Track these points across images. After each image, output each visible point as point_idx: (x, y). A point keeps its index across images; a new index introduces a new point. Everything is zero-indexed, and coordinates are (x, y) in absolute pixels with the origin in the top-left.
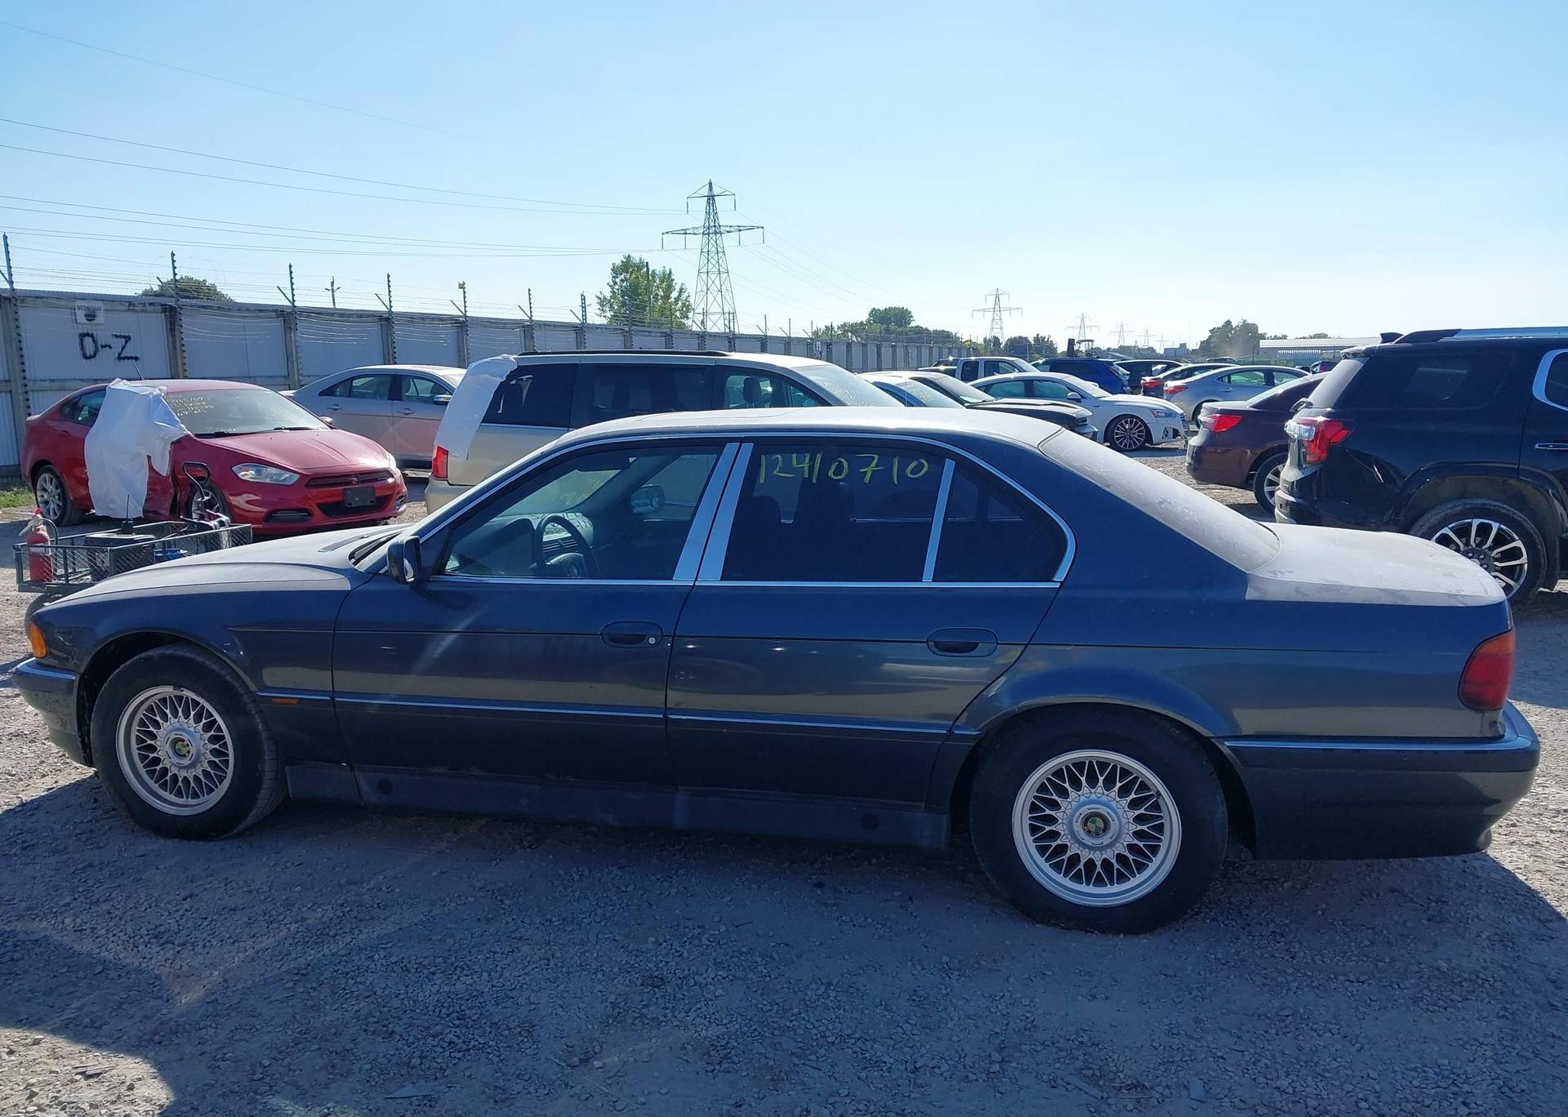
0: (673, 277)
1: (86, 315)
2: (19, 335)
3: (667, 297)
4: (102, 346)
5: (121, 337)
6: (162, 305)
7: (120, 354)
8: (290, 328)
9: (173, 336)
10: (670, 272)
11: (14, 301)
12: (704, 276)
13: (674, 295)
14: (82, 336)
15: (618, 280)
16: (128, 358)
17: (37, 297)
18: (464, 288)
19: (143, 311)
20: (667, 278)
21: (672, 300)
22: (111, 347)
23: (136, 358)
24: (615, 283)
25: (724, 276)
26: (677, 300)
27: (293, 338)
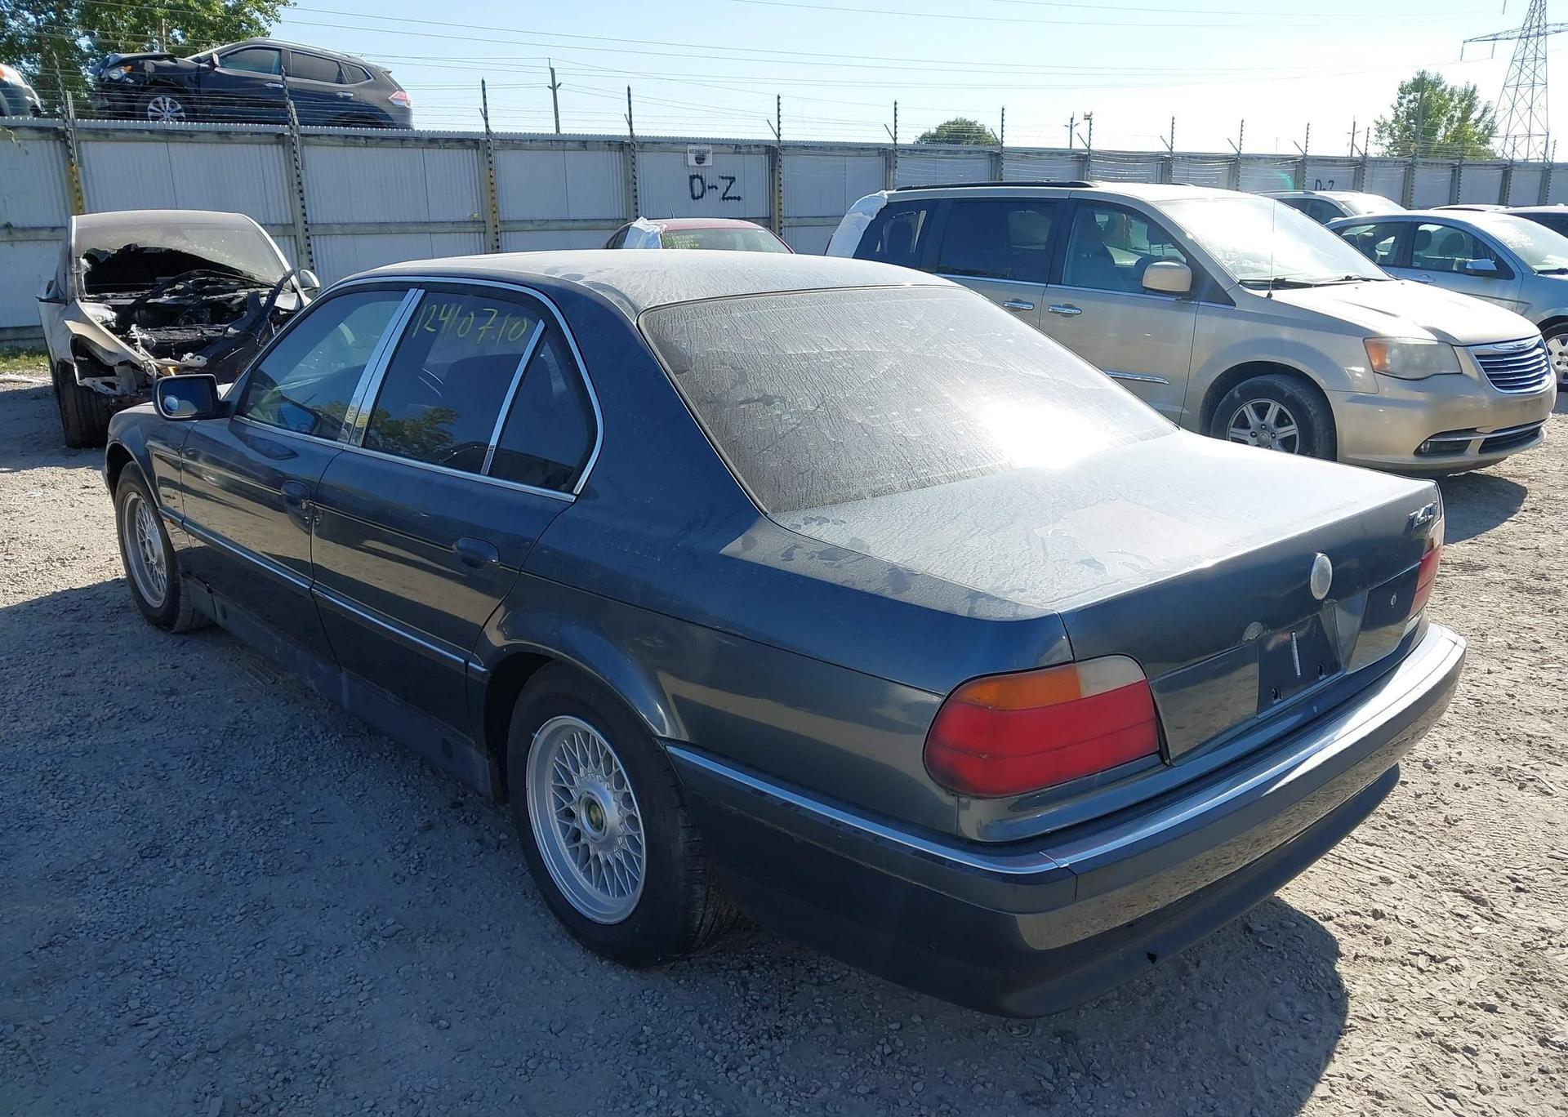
0: (1476, 94)
1: (696, 159)
2: (635, 177)
3: (1464, 119)
4: (709, 187)
5: (727, 178)
6: (766, 146)
7: (724, 195)
8: (890, 166)
9: (773, 177)
10: (1475, 88)
11: (632, 146)
12: (1511, 91)
13: (1476, 115)
14: (692, 178)
15: (1405, 102)
16: (731, 198)
17: (654, 143)
18: (1091, 120)
19: (749, 153)
20: (1469, 97)
21: (1471, 122)
22: (717, 188)
23: (739, 199)
24: (1401, 105)
25: (1538, 89)
26: (1477, 121)
27: (892, 176)
